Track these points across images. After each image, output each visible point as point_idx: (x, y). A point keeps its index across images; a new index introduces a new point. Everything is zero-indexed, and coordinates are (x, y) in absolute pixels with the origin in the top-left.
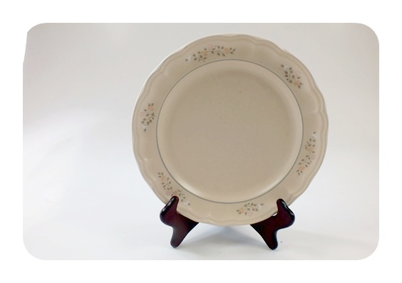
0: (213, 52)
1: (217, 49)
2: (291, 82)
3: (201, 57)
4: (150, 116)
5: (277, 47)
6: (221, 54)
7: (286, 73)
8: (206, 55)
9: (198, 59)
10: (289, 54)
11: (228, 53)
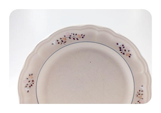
0: (70, 38)
1: (72, 36)
2: (124, 54)
3: (62, 41)
4: (31, 82)
5: (113, 31)
6: (76, 39)
7: (120, 48)
8: (65, 39)
9: (60, 43)
10: (121, 36)
11: (80, 38)
